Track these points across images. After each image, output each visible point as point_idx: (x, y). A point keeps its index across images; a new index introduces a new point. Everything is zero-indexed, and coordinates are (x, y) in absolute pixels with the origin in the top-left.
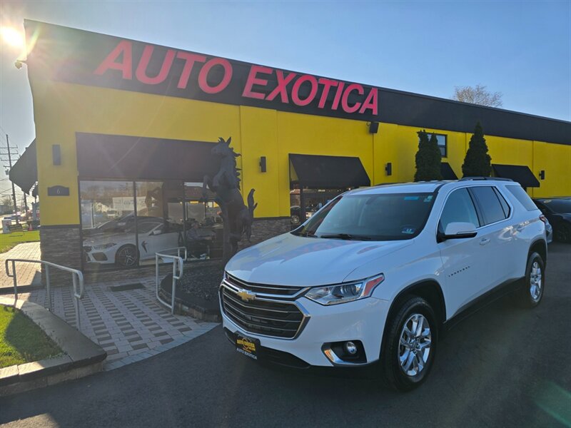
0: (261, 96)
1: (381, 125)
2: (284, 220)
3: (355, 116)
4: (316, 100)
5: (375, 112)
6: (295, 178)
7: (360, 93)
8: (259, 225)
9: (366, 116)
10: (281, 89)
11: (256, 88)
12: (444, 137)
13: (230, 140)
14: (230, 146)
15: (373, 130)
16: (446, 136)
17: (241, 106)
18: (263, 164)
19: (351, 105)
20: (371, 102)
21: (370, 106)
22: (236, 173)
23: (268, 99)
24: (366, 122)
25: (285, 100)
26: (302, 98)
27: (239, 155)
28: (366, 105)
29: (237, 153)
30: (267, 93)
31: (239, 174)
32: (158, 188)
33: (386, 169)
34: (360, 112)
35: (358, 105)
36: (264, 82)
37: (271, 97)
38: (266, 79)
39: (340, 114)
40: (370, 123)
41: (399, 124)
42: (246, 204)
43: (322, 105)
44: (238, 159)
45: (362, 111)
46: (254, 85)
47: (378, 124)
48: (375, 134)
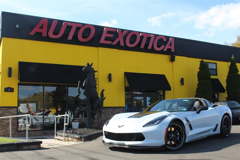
0: (109, 42)
1: (177, 57)
2: (121, 109)
3: (162, 52)
4: (139, 44)
5: (173, 50)
6: (127, 85)
7: (164, 40)
8: (107, 111)
9: (168, 52)
10: (120, 39)
11: (107, 39)
12: (215, 64)
13: (92, 64)
14: (92, 67)
15: (172, 60)
16: (216, 64)
17: (99, 48)
18: (110, 77)
19: (159, 46)
20: (170, 45)
21: (170, 47)
22: (94, 80)
23: (113, 44)
24: (168, 56)
25: (122, 44)
26: (131, 43)
27: (97, 71)
28: (168, 47)
29: (96, 70)
30: (113, 41)
31: (96, 81)
32: (53, 91)
33: (181, 81)
34: (164, 50)
35: (163, 47)
36: (111, 36)
37: (115, 43)
38: (112, 34)
39: (153, 51)
40: (170, 56)
41: (187, 57)
42: (100, 96)
43: (142, 46)
44: (96, 73)
45: (165, 50)
46: (106, 37)
47: (175, 56)
48: (173, 62)
